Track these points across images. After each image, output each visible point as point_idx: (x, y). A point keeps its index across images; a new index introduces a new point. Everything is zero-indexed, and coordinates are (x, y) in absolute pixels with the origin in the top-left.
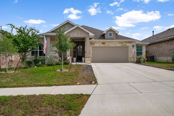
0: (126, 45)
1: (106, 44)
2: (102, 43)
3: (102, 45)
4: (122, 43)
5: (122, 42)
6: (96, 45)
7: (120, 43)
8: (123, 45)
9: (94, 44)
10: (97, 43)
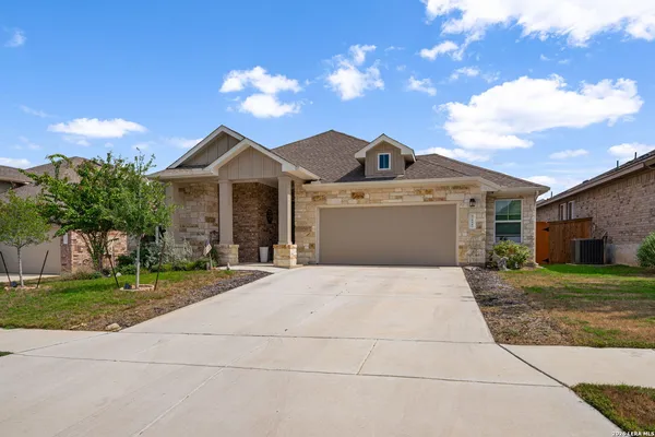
0: (442, 199)
1: (367, 196)
2: (353, 194)
3: (354, 203)
4: (428, 192)
5: (428, 189)
6: (332, 203)
7: (419, 192)
8: (431, 200)
9: (324, 199)
10: (335, 196)
